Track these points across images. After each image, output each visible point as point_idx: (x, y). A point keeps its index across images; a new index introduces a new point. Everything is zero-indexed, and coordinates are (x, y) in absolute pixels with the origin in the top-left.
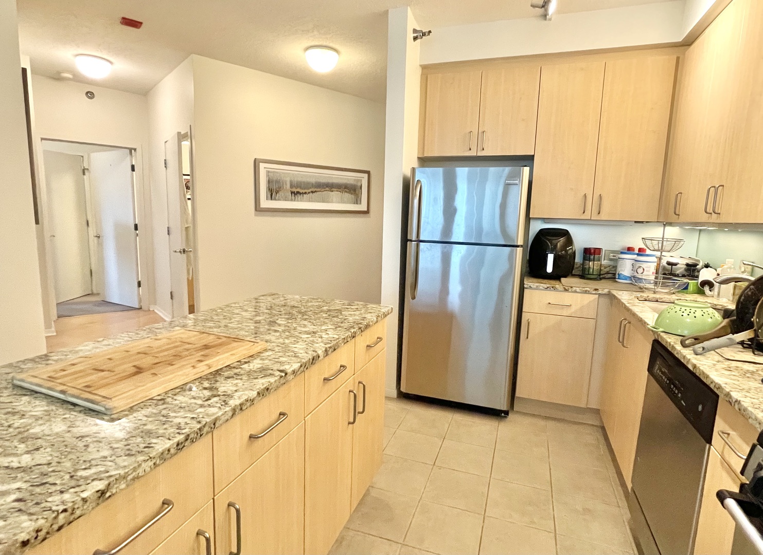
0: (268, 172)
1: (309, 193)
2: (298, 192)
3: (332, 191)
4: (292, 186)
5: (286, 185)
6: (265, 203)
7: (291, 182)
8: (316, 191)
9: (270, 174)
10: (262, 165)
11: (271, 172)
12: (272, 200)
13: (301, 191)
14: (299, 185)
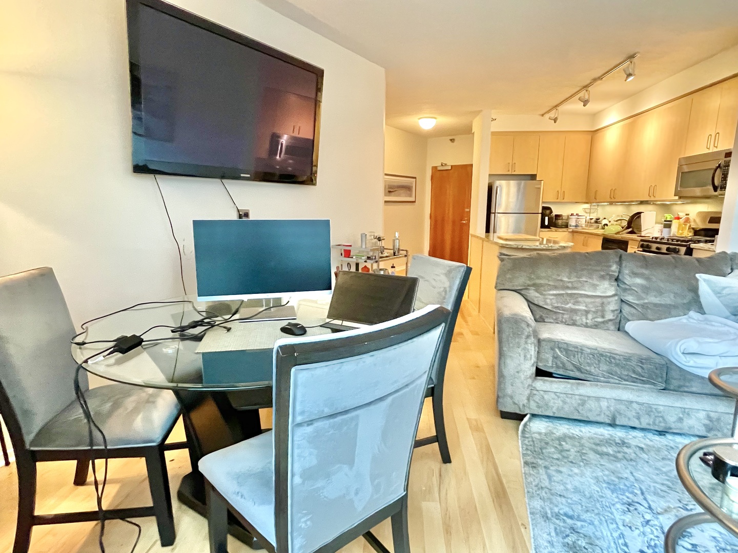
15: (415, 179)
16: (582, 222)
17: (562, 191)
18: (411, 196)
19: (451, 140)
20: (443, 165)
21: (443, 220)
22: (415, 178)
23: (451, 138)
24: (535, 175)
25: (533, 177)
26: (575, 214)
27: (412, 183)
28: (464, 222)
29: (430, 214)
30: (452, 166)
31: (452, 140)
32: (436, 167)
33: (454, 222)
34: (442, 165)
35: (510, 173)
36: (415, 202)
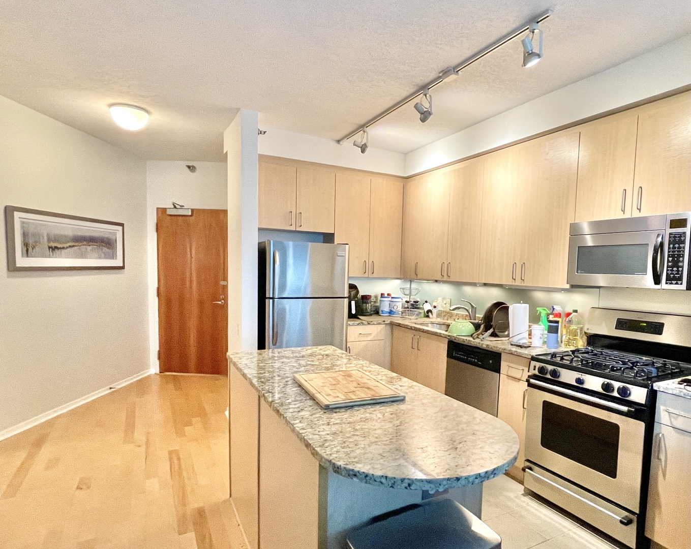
0: (23, 223)
1: (67, 248)
2: (56, 248)
3: (90, 246)
4: (49, 240)
5: (43, 238)
6: (21, 261)
7: (48, 235)
8: (73, 246)
9: (24, 225)
10: (17, 215)
11: (27, 223)
12: (28, 257)
13: (59, 246)
14: (57, 239)
15: (120, 228)
16: (399, 307)
17: (370, 262)
18: (113, 256)
19: (189, 167)
20: (177, 206)
21: (182, 300)
22: (122, 225)
23: (190, 164)
24: (333, 235)
25: (328, 238)
26: (386, 295)
27: (115, 234)
28: (220, 303)
29: (158, 289)
30: (193, 210)
31: (191, 168)
32: (164, 210)
33: (201, 303)
34: (175, 207)
35: (293, 228)
36: (123, 268)
